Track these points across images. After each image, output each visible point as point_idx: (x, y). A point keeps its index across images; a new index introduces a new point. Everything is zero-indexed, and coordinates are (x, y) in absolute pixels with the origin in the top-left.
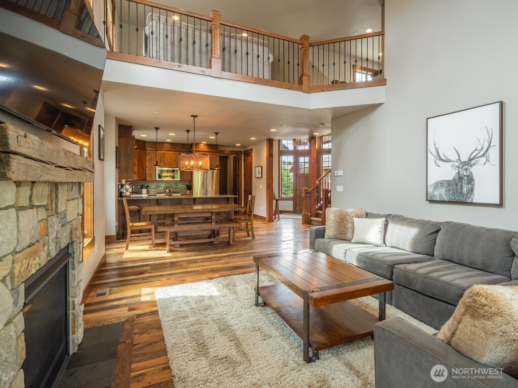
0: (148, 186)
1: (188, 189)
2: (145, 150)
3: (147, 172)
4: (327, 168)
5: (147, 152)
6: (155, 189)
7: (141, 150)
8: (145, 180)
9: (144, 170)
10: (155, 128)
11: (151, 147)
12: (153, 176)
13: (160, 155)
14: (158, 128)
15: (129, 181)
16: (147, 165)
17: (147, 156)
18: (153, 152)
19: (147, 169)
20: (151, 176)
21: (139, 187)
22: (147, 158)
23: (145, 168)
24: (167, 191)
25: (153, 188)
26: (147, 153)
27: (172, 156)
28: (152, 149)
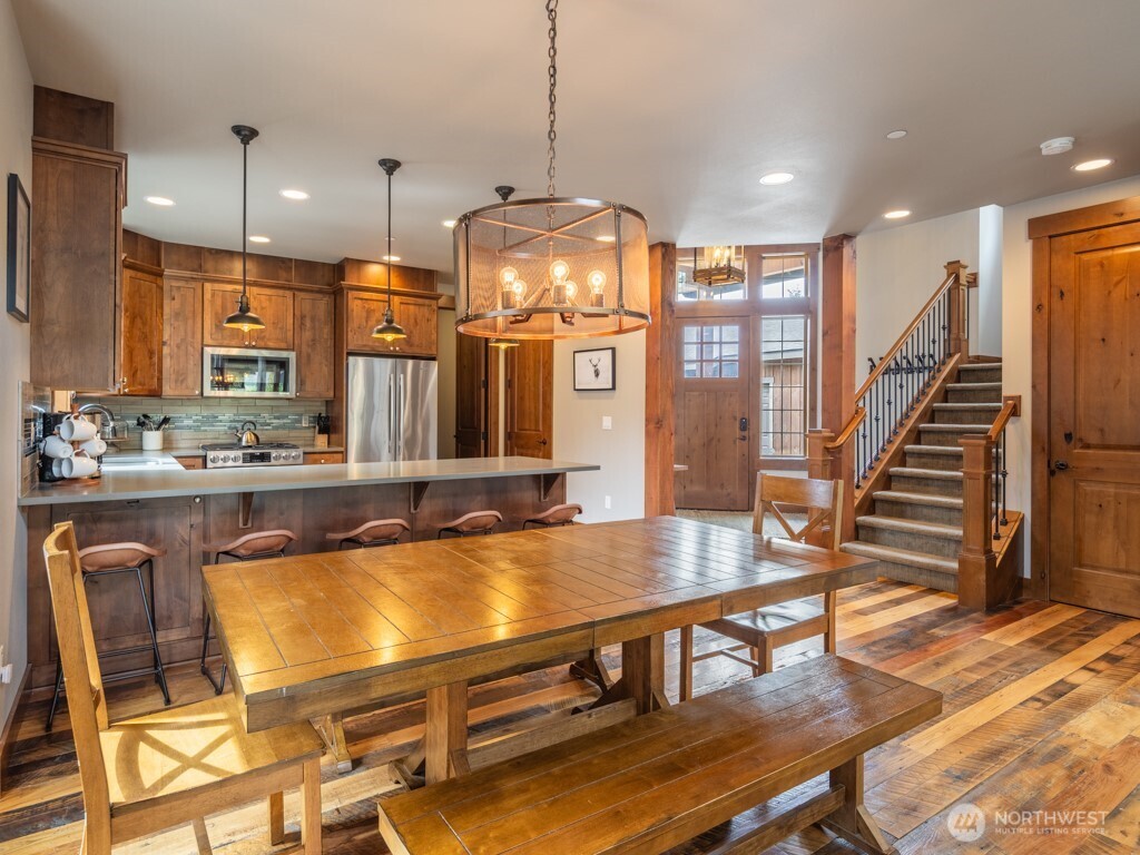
0: (166, 420)
1: (321, 432)
2: (160, 275)
3: (167, 363)
4: (778, 356)
5: (166, 284)
6: (197, 429)
7: (139, 275)
8: (156, 394)
9: (154, 355)
10: (237, 130)
11: (179, 266)
12: (190, 381)
13: (219, 301)
14: (253, 133)
15: (90, 400)
16: (166, 338)
17: (166, 302)
18: (193, 284)
19: (166, 350)
20: (181, 378)
21: (132, 423)
22: (167, 309)
23: (156, 348)
24: (247, 438)
25: (190, 428)
26: (166, 288)
27: (266, 304)
28: (188, 274)
